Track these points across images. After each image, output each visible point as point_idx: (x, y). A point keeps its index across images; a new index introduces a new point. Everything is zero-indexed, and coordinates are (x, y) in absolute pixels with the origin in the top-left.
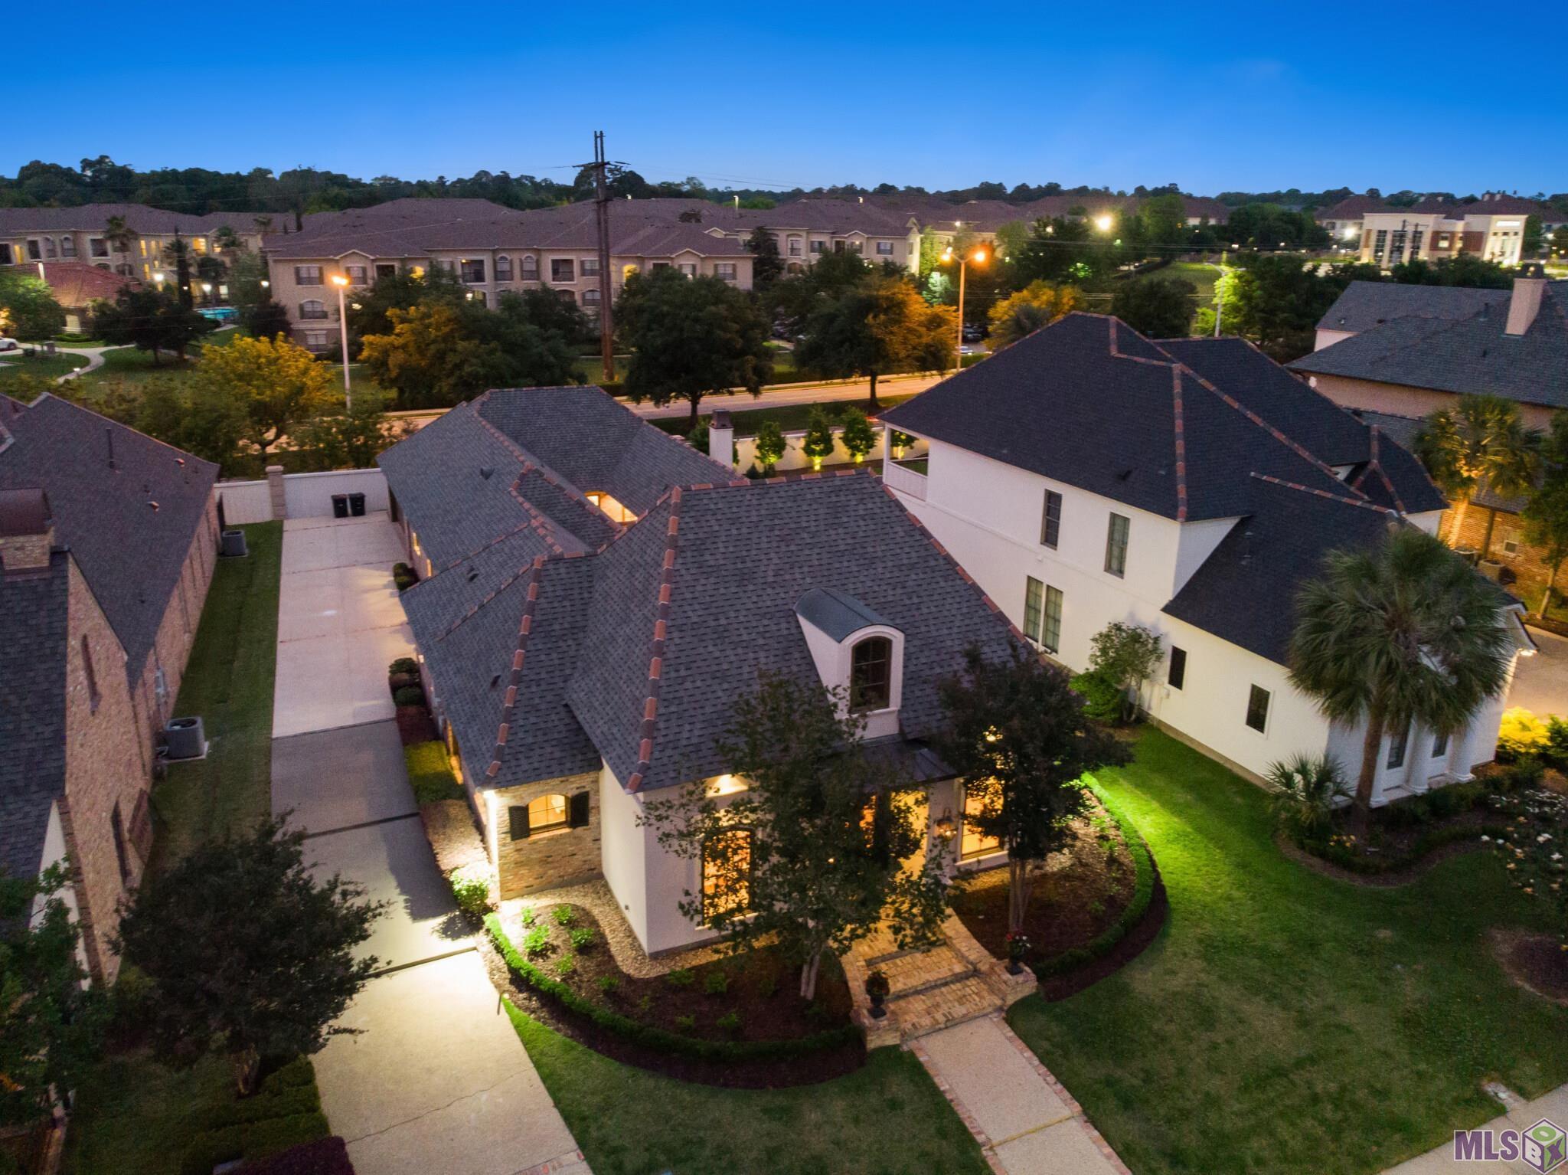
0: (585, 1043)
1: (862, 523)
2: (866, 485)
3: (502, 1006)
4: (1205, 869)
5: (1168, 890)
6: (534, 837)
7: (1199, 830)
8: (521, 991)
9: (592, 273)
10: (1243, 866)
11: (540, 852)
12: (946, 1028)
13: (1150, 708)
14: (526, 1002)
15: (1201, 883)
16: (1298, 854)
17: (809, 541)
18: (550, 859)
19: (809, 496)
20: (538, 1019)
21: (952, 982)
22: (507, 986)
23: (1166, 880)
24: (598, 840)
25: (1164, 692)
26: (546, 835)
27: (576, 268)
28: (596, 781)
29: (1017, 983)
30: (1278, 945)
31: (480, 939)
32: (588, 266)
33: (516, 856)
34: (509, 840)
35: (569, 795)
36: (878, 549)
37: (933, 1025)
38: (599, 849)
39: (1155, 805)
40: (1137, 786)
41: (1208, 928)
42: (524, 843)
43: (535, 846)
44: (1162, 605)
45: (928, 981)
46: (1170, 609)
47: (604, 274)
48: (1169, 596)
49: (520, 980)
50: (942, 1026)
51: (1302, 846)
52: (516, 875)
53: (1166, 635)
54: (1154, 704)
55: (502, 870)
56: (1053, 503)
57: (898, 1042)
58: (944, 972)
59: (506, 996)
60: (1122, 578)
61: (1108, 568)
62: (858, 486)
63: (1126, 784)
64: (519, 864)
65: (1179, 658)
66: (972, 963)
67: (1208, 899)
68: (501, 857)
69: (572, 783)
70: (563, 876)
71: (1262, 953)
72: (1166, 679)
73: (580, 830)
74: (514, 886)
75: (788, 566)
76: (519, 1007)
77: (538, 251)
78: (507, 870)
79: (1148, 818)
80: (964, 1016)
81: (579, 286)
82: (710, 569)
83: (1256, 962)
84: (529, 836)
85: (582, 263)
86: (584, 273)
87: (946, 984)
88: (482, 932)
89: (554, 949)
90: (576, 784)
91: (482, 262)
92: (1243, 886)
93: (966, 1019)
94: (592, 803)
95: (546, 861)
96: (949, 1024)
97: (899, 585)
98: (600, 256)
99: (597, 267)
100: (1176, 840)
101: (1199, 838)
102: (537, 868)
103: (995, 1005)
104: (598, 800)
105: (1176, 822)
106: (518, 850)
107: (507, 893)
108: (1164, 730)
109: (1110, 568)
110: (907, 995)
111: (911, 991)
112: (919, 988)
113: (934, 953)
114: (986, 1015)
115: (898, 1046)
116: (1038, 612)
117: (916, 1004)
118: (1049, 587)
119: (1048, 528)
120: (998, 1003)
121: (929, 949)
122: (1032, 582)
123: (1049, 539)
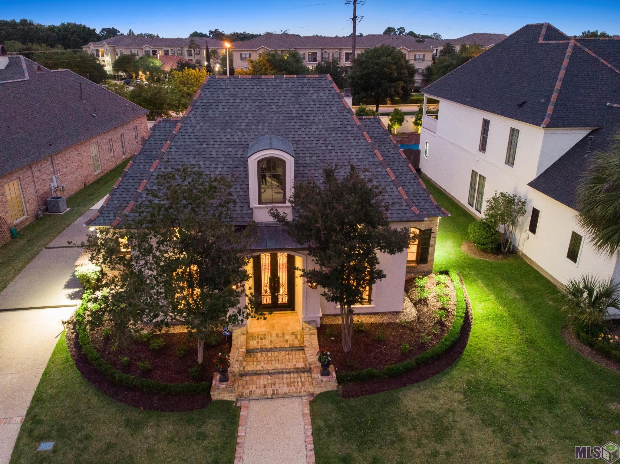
1: (312, 103)
2: (323, 83)
4: (501, 339)
7: (513, 316)
8: (73, 329)
10: (530, 342)
12: (272, 398)
14: (71, 335)
15: (493, 347)
16: (575, 342)
17: (275, 110)
19: (285, 86)
20: (68, 344)
21: (293, 372)
22: (71, 325)
25: (526, 236)
29: (322, 381)
30: (525, 396)
36: (317, 118)
37: (262, 395)
39: (492, 297)
40: (487, 285)
41: (480, 375)
44: (529, 183)
45: (277, 368)
46: (532, 184)
48: (533, 176)
50: (270, 396)
51: (578, 336)
53: (531, 200)
54: (521, 244)
56: (486, 125)
57: (234, 400)
58: (290, 366)
59: (67, 330)
60: (513, 167)
61: (507, 162)
62: (317, 83)
63: (480, 283)
65: (536, 213)
66: (309, 364)
67: (492, 357)
71: (510, 400)
72: (528, 228)
75: (256, 122)
76: (67, 336)
77: (341, 49)
79: (483, 304)
80: (285, 394)
82: (208, 119)
83: (501, 405)
87: (289, 373)
91: (317, 53)
92: (522, 354)
93: (285, 396)
96: (274, 396)
97: (323, 139)
100: (493, 319)
101: (509, 320)
103: (310, 392)
105: (499, 309)
108: (524, 259)
109: (509, 162)
110: (261, 374)
111: (265, 372)
112: (270, 371)
113: (294, 353)
114: (301, 397)
115: (233, 402)
116: (475, 190)
117: (263, 381)
118: (480, 175)
119: (483, 141)
120: (311, 391)
121: (292, 350)
122: (474, 173)
123: (483, 147)
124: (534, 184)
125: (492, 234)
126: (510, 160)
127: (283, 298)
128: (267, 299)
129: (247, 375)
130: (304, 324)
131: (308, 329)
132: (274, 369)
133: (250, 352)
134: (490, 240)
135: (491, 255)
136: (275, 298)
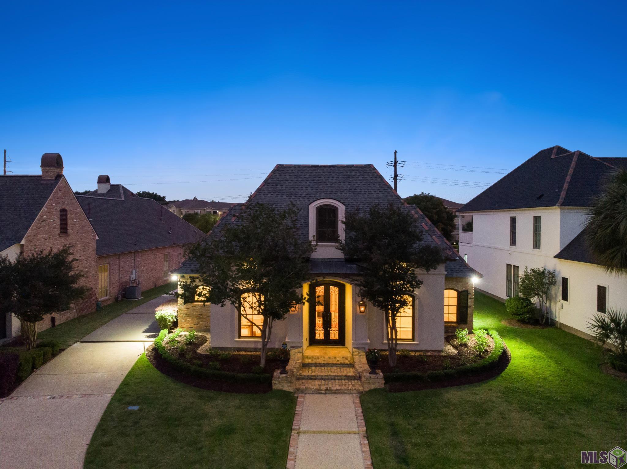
0: (155, 366)
1: (359, 182)
2: (367, 170)
4: (539, 368)
5: (507, 370)
6: (196, 305)
7: (549, 357)
8: (152, 351)
10: (566, 370)
11: (197, 312)
12: (326, 393)
14: (150, 354)
15: (530, 372)
16: (611, 371)
17: (329, 185)
18: (201, 316)
19: (337, 171)
21: (344, 379)
23: (509, 367)
25: (561, 305)
26: (201, 304)
29: (370, 378)
30: (562, 397)
33: (187, 311)
34: (183, 302)
37: (317, 390)
39: (530, 347)
40: (525, 341)
41: (518, 385)
42: (190, 305)
43: (194, 308)
44: (554, 255)
45: (330, 376)
48: (557, 251)
49: (155, 348)
50: (323, 392)
52: (186, 320)
53: (559, 272)
54: (557, 315)
56: (514, 223)
57: (292, 391)
58: (342, 375)
59: (146, 352)
60: (540, 249)
62: (362, 170)
64: (188, 315)
65: (565, 281)
66: (359, 372)
67: (530, 377)
70: (207, 326)
71: (546, 398)
72: (561, 298)
76: (146, 355)
78: (182, 317)
80: (338, 390)
83: (538, 401)
89: (179, 342)
92: (559, 376)
93: (337, 392)
95: (199, 317)
96: (328, 392)
100: (531, 358)
101: (547, 359)
102: (195, 319)
103: (359, 390)
105: (537, 353)
106: (187, 308)
107: (181, 328)
108: (563, 329)
109: (536, 246)
110: (315, 379)
111: (319, 378)
112: (324, 378)
113: (344, 369)
114: (352, 394)
115: (291, 393)
116: (511, 282)
117: (317, 383)
118: (514, 266)
119: (513, 237)
120: (361, 389)
121: (343, 367)
122: (509, 266)
123: (513, 242)
124: (560, 256)
126: (537, 244)
127: (334, 335)
128: (320, 334)
129: (303, 379)
130: (354, 349)
131: (358, 352)
132: (327, 376)
133: (305, 366)
134: (526, 310)
135: (529, 326)
136: (327, 333)
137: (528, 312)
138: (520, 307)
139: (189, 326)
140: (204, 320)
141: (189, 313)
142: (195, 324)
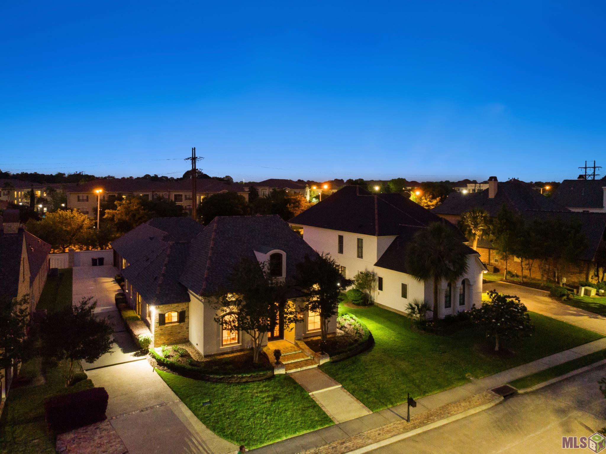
0: (182, 376)
1: (275, 228)
3: (154, 370)
4: (387, 335)
5: (375, 339)
6: (167, 325)
8: (161, 366)
9: (189, 199)
10: (399, 334)
11: (168, 331)
13: (374, 299)
14: (163, 369)
15: (385, 338)
16: (418, 330)
17: (258, 232)
18: (172, 334)
20: (167, 372)
22: (156, 365)
23: (374, 337)
24: (188, 328)
25: (378, 293)
26: (171, 325)
27: (183, 197)
28: (188, 307)
30: (408, 349)
31: (148, 356)
32: (188, 197)
33: (160, 332)
34: (158, 325)
35: (179, 311)
38: (188, 331)
39: (374, 322)
40: (368, 318)
41: (386, 346)
42: (163, 327)
43: (167, 329)
44: (374, 264)
46: (376, 265)
47: (194, 199)
48: (375, 261)
49: (160, 363)
51: (417, 327)
52: (160, 338)
53: (376, 274)
54: (375, 299)
55: (155, 336)
56: (341, 238)
59: (156, 368)
60: (362, 258)
61: (358, 257)
63: (365, 318)
64: (161, 335)
65: (381, 280)
67: (387, 341)
68: (155, 332)
69: (180, 307)
70: (176, 340)
71: (402, 351)
72: (378, 289)
73: (182, 324)
74: (159, 343)
76: (160, 370)
77: (169, 192)
78: (157, 337)
81: (184, 203)
82: (227, 238)
84: (165, 325)
85: (186, 196)
86: (186, 199)
88: (148, 355)
89: (172, 356)
90: (182, 307)
91: (148, 195)
94: (186, 315)
95: (170, 334)
98: (193, 192)
99: (191, 197)
101: (386, 328)
102: (167, 336)
104: (188, 314)
106: (161, 329)
107: (157, 345)
108: (379, 305)
113: (298, 354)
118: (342, 266)
119: (340, 248)
123: (341, 251)
124: (377, 264)
125: (361, 295)
135: (362, 307)
137: (361, 299)
138: (357, 296)
139: (163, 342)
140: (174, 336)
141: (162, 333)
142: (167, 340)
